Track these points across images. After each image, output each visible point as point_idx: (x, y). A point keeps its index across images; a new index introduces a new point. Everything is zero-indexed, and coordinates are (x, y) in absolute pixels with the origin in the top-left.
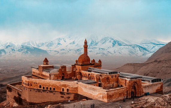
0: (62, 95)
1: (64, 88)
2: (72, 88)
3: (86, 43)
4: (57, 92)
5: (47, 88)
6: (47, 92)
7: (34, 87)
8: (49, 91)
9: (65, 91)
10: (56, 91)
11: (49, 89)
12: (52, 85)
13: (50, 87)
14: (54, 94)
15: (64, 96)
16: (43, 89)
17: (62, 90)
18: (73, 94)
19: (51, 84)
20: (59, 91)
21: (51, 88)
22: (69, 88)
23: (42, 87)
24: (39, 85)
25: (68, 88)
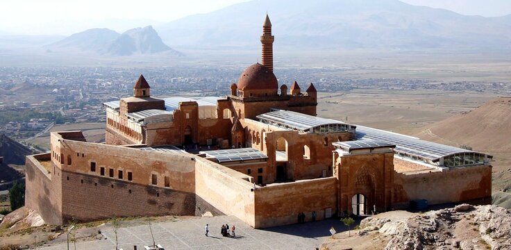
0: (152, 198)
1: (156, 173)
2: (179, 173)
3: (268, 28)
4: (137, 187)
5: (111, 172)
6: (112, 186)
7: (78, 167)
8: (116, 181)
9: (161, 184)
10: (133, 184)
11: (116, 177)
12: (125, 164)
13: (120, 168)
14: (130, 191)
15: (158, 200)
16: (99, 175)
17: (151, 180)
18: (182, 195)
19: (121, 160)
20: (143, 183)
21: (121, 173)
22: (171, 173)
23: (98, 168)
24: (89, 162)
25: (167, 174)
